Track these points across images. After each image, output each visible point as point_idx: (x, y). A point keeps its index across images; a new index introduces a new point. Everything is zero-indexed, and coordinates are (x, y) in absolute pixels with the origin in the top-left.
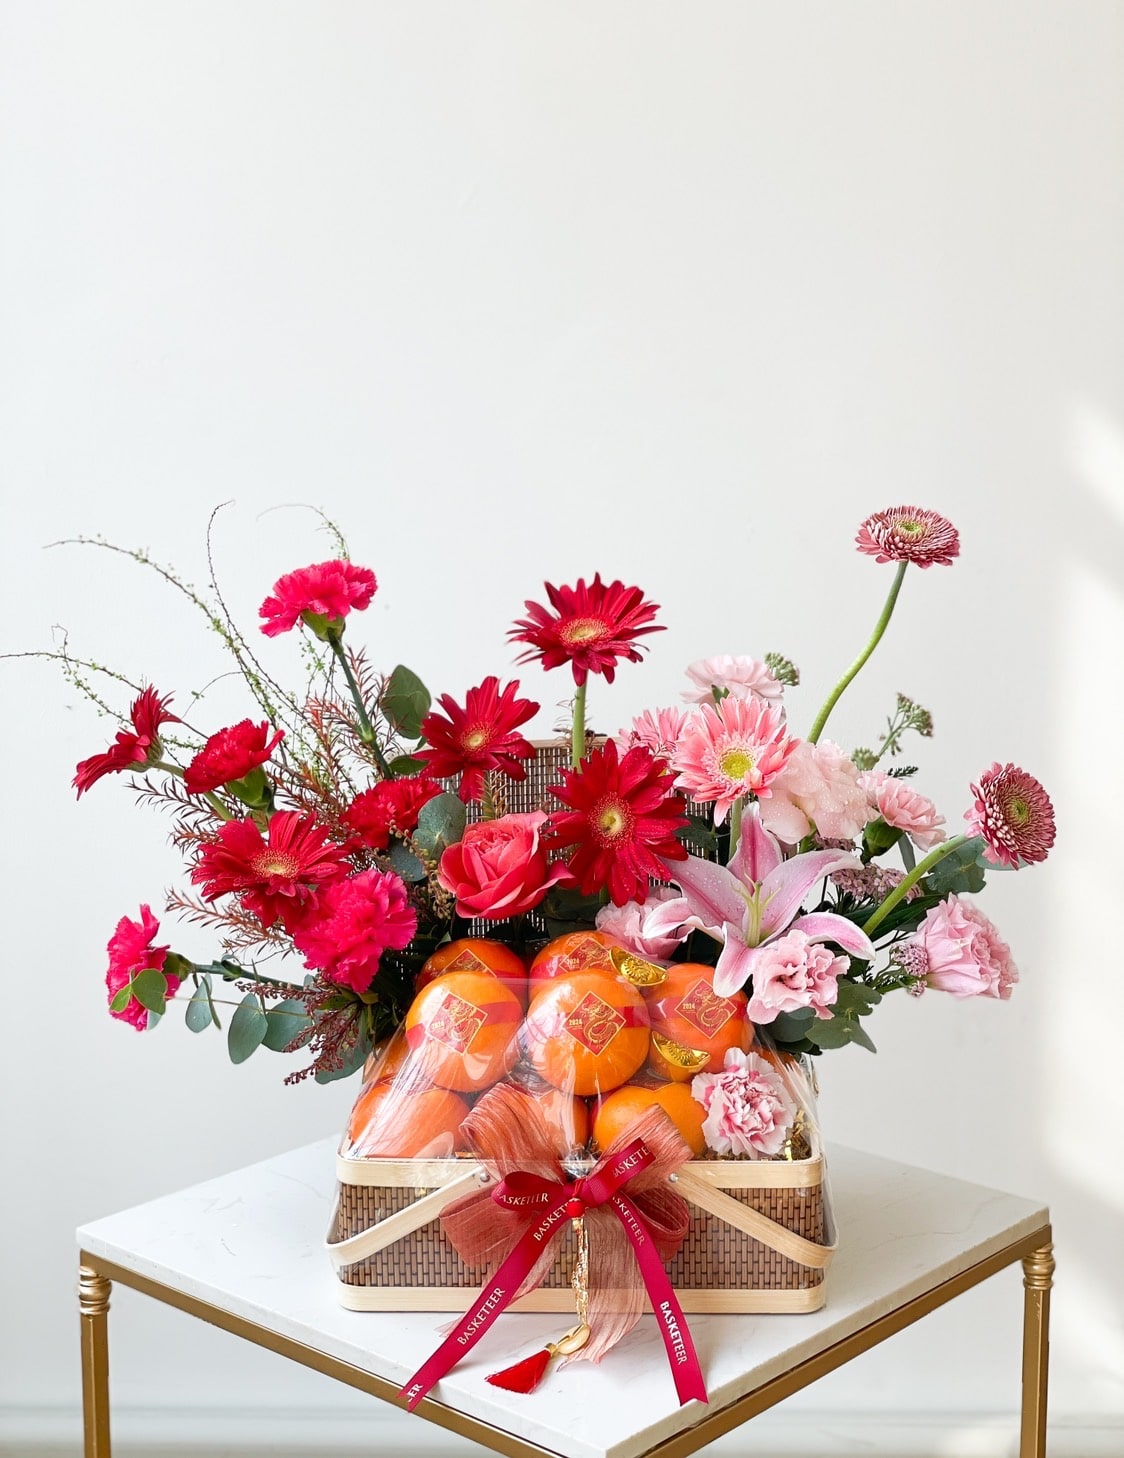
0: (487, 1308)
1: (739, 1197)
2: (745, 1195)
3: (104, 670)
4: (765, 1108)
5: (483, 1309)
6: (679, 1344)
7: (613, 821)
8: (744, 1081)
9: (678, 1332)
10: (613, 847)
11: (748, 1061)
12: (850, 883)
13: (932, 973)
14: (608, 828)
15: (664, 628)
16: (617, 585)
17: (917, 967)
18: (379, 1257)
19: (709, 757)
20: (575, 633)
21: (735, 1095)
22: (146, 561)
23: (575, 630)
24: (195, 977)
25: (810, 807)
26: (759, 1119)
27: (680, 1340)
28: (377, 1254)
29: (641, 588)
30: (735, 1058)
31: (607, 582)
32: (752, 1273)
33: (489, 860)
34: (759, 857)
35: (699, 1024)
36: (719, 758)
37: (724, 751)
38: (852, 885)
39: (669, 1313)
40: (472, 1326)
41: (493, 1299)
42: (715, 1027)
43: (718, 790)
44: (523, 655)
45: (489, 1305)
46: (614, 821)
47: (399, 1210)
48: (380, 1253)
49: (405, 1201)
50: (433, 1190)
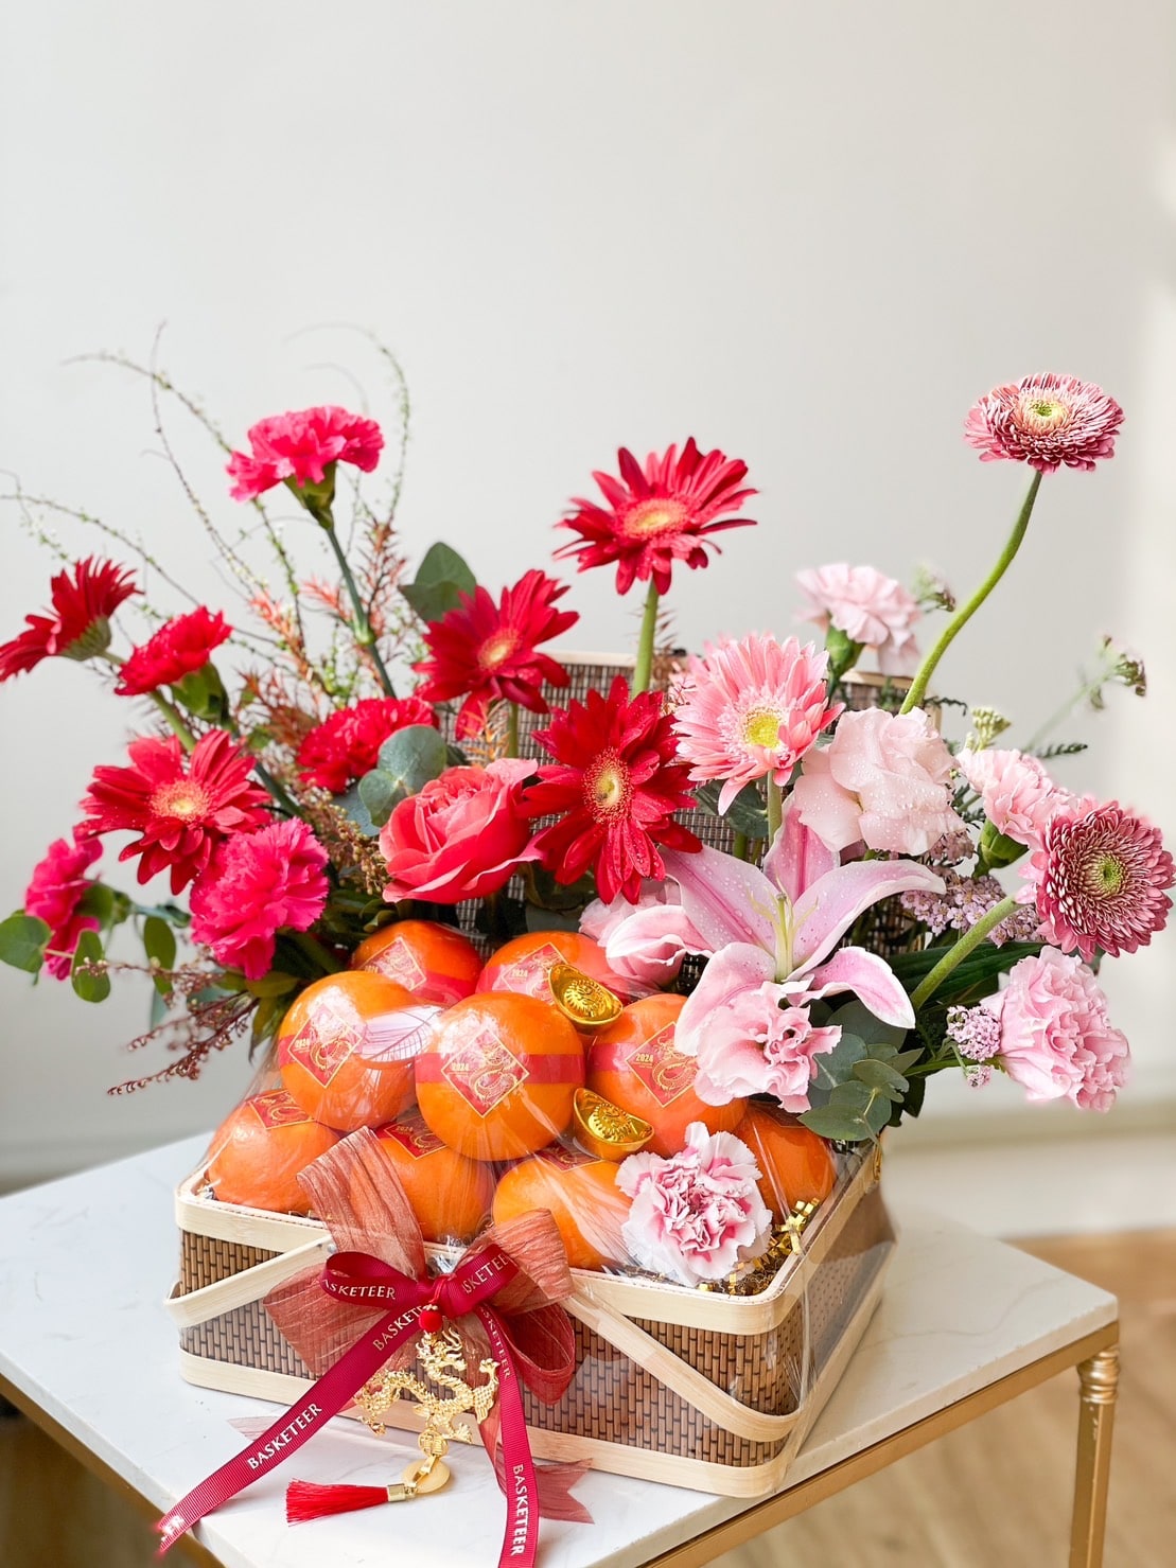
0: (296, 1426)
1: (654, 1332)
2: (662, 1331)
3: (97, 522)
4: (712, 1215)
5: (291, 1427)
6: (522, 1526)
7: (612, 787)
8: (691, 1172)
9: (526, 1509)
10: (606, 822)
11: (712, 1145)
12: (926, 907)
13: (1003, 1055)
14: (606, 797)
15: (754, 523)
16: (716, 454)
17: (977, 1047)
18: (216, 1325)
19: (729, 717)
20: (643, 520)
21: (674, 1192)
22: (169, 387)
23: (646, 515)
24: (135, 921)
26: (701, 1230)
27: (525, 1521)
28: (214, 1320)
29: (747, 464)
30: (696, 1137)
31: (704, 448)
32: (672, 1433)
33: (436, 825)
34: (810, 856)
35: (653, 1086)
36: (743, 718)
37: (750, 710)
38: (930, 911)
39: (521, 1479)
40: (272, 1447)
41: (306, 1417)
42: (674, 1091)
43: (726, 764)
44: (569, 545)
45: (300, 1423)
47: (237, 1271)
48: (217, 1319)
49: (245, 1262)
50: (277, 1254)
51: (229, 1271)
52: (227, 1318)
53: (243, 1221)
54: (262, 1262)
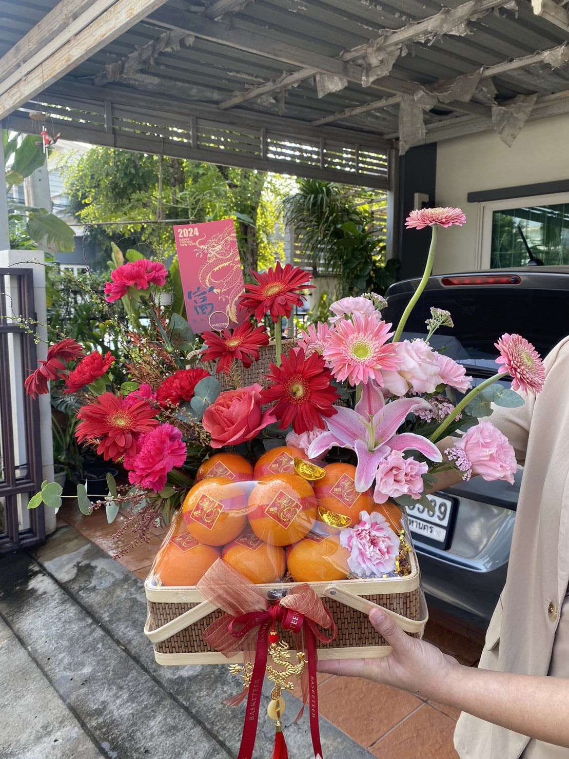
2: (375, 598)
4: (383, 546)
8: (368, 531)
10: (298, 404)
11: (371, 518)
12: (424, 414)
14: (295, 393)
18: (172, 639)
19: (345, 347)
20: (269, 291)
21: (364, 541)
25: (408, 376)
26: (379, 553)
30: (365, 517)
33: (226, 415)
34: (372, 400)
35: (344, 500)
36: (351, 347)
42: (352, 501)
46: (299, 390)
48: (173, 636)
49: (183, 610)
50: (197, 604)
51: (176, 615)
52: (177, 635)
53: (180, 593)
54: (191, 608)
